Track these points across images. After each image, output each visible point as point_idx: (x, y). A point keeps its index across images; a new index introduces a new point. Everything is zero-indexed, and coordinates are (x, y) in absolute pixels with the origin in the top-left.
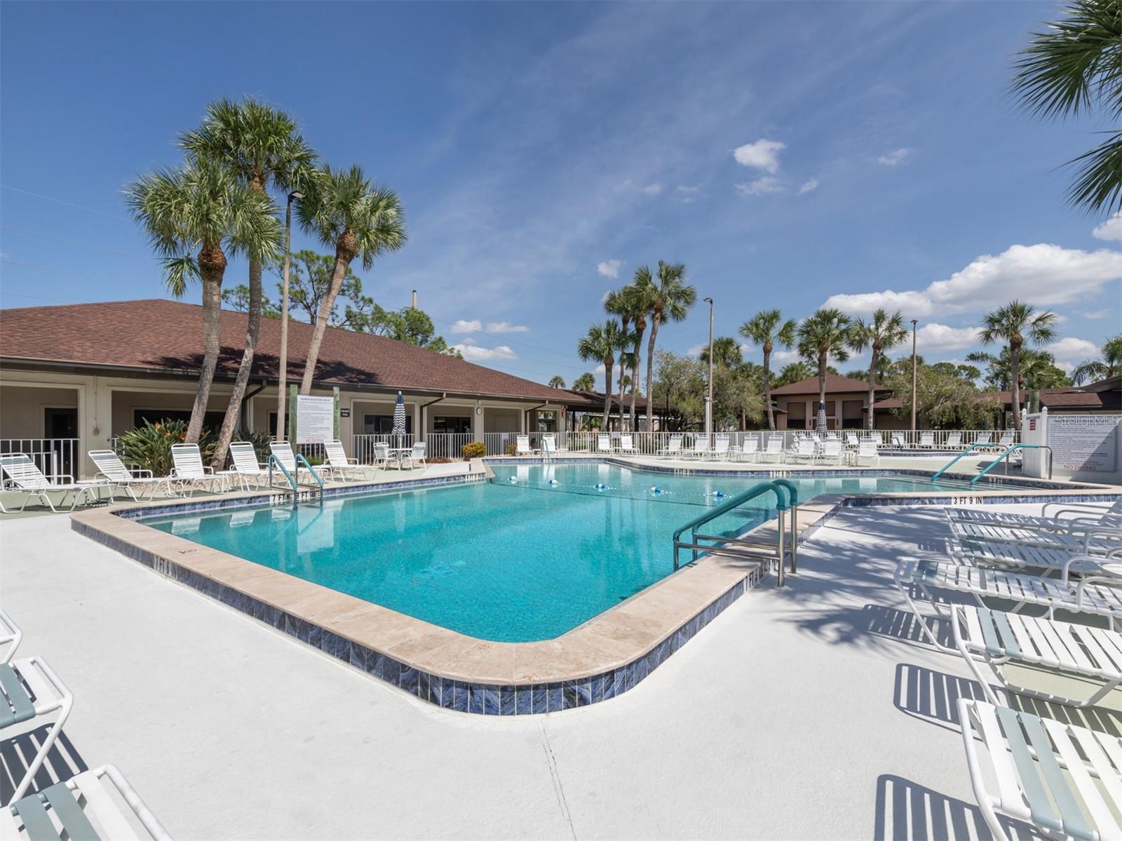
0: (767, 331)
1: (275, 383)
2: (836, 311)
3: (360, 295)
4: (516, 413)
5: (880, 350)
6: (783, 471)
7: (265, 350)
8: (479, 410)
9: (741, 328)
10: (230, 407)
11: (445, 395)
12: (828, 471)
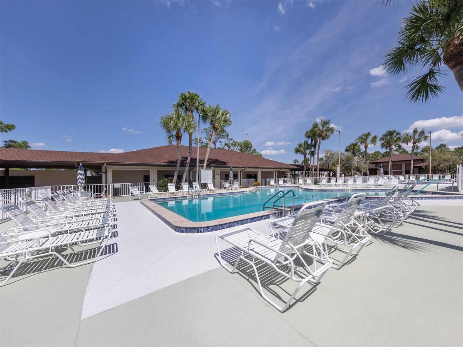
0: (365, 140)
1: (196, 166)
2: (395, 130)
3: (229, 138)
4: (272, 172)
5: (415, 144)
6: (350, 190)
7: (193, 156)
8: (259, 172)
9: (356, 139)
10: (184, 173)
11: (247, 168)
12: (368, 189)
